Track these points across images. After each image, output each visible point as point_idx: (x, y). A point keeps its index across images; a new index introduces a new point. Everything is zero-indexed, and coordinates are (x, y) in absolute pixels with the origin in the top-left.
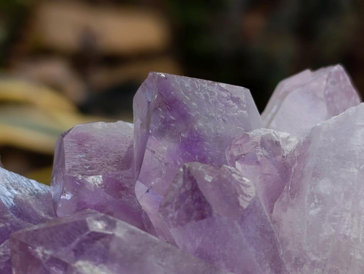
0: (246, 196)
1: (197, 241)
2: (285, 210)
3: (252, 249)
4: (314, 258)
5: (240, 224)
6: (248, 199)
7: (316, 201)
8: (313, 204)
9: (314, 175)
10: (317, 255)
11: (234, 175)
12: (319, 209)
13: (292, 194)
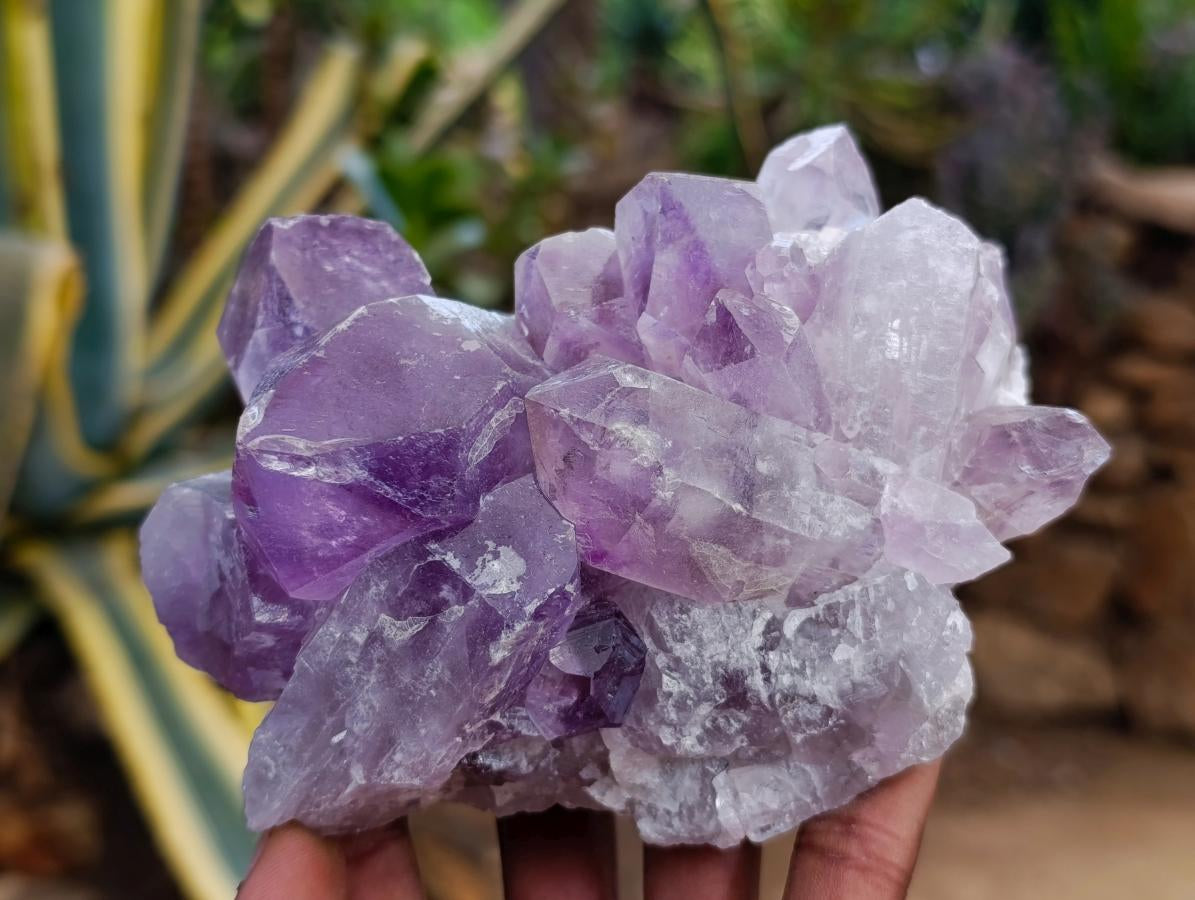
0: (790, 329)
1: (735, 385)
2: (819, 334)
3: (797, 389)
4: (861, 389)
5: (787, 362)
6: (793, 332)
7: (861, 323)
8: (857, 327)
9: (856, 291)
10: (865, 386)
11: (773, 304)
12: (864, 332)
13: (827, 315)
